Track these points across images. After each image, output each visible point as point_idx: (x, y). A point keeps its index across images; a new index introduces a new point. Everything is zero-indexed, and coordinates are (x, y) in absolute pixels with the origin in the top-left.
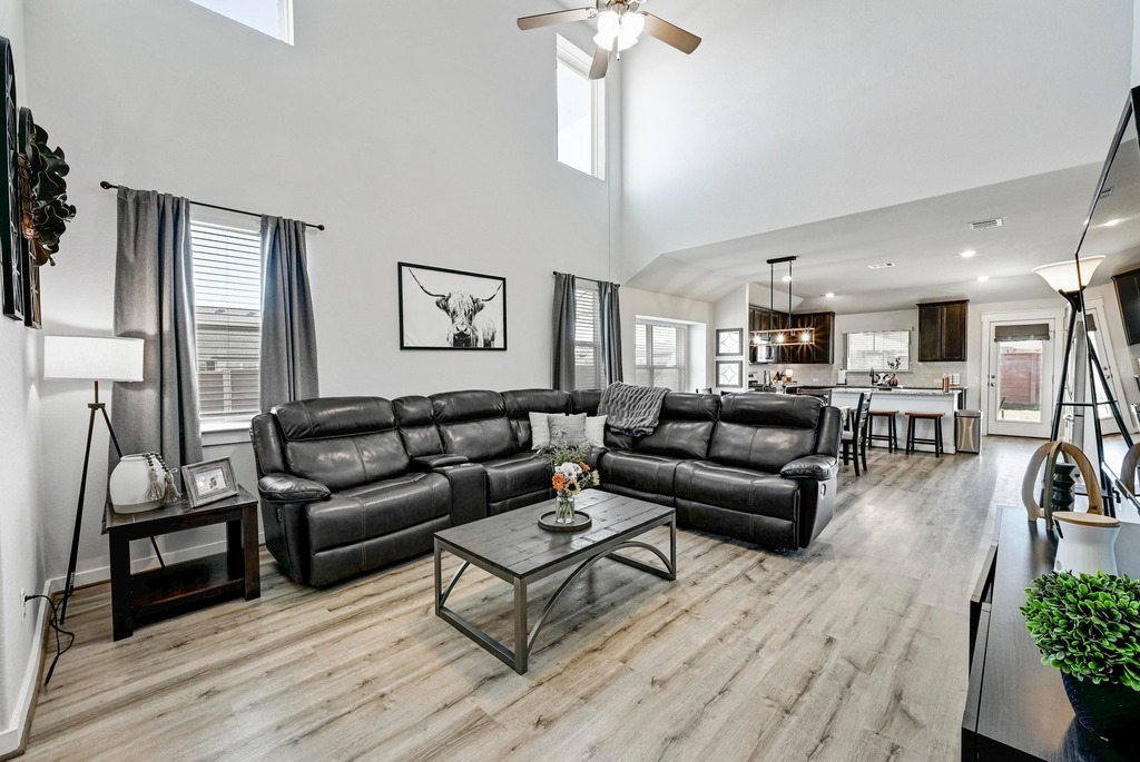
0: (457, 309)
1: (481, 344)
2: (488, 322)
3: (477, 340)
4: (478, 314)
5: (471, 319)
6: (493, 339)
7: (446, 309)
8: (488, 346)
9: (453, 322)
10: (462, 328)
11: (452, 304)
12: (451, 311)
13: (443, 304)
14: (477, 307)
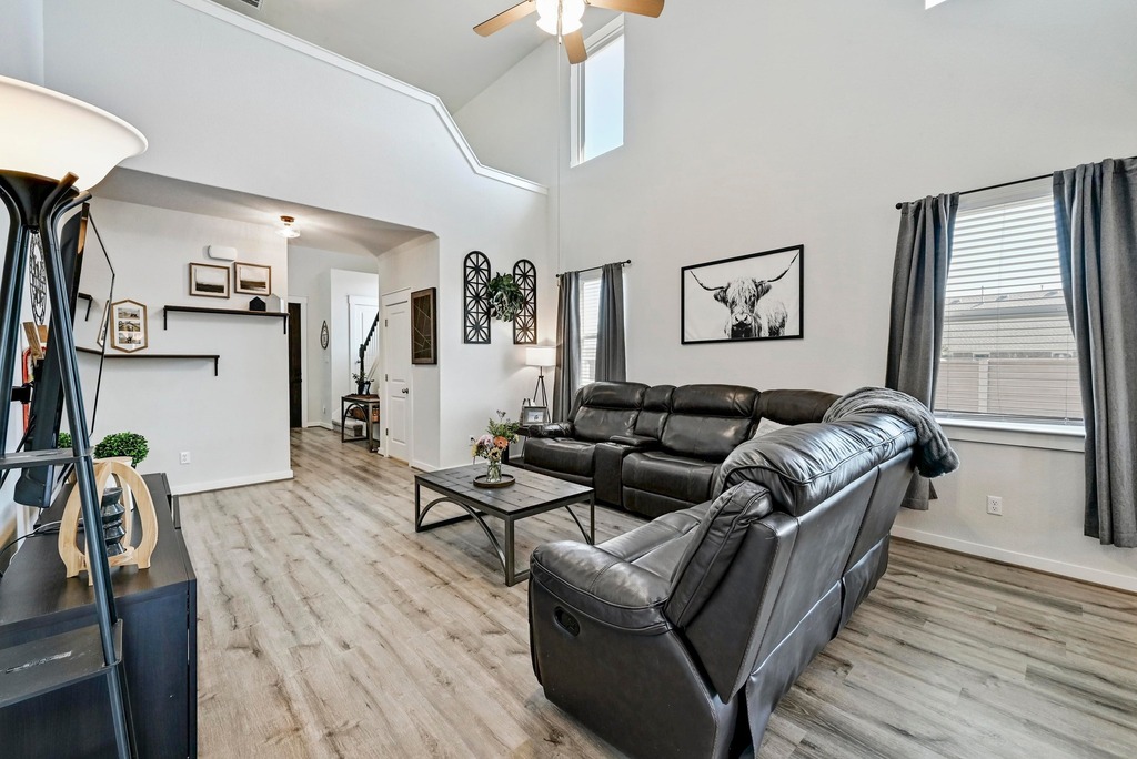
0: (737, 298)
1: (765, 333)
2: (777, 306)
3: (760, 329)
4: (762, 299)
5: (753, 305)
6: (783, 325)
7: (724, 300)
8: (775, 334)
9: (732, 312)
10: (741, 318)
11: (730, 295)
12: (730, 301)
13: (721, 296)
14: (761, 290)
